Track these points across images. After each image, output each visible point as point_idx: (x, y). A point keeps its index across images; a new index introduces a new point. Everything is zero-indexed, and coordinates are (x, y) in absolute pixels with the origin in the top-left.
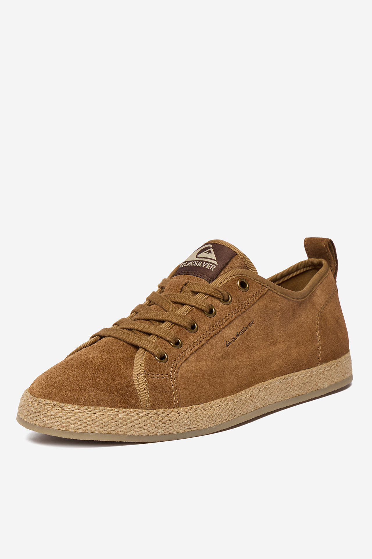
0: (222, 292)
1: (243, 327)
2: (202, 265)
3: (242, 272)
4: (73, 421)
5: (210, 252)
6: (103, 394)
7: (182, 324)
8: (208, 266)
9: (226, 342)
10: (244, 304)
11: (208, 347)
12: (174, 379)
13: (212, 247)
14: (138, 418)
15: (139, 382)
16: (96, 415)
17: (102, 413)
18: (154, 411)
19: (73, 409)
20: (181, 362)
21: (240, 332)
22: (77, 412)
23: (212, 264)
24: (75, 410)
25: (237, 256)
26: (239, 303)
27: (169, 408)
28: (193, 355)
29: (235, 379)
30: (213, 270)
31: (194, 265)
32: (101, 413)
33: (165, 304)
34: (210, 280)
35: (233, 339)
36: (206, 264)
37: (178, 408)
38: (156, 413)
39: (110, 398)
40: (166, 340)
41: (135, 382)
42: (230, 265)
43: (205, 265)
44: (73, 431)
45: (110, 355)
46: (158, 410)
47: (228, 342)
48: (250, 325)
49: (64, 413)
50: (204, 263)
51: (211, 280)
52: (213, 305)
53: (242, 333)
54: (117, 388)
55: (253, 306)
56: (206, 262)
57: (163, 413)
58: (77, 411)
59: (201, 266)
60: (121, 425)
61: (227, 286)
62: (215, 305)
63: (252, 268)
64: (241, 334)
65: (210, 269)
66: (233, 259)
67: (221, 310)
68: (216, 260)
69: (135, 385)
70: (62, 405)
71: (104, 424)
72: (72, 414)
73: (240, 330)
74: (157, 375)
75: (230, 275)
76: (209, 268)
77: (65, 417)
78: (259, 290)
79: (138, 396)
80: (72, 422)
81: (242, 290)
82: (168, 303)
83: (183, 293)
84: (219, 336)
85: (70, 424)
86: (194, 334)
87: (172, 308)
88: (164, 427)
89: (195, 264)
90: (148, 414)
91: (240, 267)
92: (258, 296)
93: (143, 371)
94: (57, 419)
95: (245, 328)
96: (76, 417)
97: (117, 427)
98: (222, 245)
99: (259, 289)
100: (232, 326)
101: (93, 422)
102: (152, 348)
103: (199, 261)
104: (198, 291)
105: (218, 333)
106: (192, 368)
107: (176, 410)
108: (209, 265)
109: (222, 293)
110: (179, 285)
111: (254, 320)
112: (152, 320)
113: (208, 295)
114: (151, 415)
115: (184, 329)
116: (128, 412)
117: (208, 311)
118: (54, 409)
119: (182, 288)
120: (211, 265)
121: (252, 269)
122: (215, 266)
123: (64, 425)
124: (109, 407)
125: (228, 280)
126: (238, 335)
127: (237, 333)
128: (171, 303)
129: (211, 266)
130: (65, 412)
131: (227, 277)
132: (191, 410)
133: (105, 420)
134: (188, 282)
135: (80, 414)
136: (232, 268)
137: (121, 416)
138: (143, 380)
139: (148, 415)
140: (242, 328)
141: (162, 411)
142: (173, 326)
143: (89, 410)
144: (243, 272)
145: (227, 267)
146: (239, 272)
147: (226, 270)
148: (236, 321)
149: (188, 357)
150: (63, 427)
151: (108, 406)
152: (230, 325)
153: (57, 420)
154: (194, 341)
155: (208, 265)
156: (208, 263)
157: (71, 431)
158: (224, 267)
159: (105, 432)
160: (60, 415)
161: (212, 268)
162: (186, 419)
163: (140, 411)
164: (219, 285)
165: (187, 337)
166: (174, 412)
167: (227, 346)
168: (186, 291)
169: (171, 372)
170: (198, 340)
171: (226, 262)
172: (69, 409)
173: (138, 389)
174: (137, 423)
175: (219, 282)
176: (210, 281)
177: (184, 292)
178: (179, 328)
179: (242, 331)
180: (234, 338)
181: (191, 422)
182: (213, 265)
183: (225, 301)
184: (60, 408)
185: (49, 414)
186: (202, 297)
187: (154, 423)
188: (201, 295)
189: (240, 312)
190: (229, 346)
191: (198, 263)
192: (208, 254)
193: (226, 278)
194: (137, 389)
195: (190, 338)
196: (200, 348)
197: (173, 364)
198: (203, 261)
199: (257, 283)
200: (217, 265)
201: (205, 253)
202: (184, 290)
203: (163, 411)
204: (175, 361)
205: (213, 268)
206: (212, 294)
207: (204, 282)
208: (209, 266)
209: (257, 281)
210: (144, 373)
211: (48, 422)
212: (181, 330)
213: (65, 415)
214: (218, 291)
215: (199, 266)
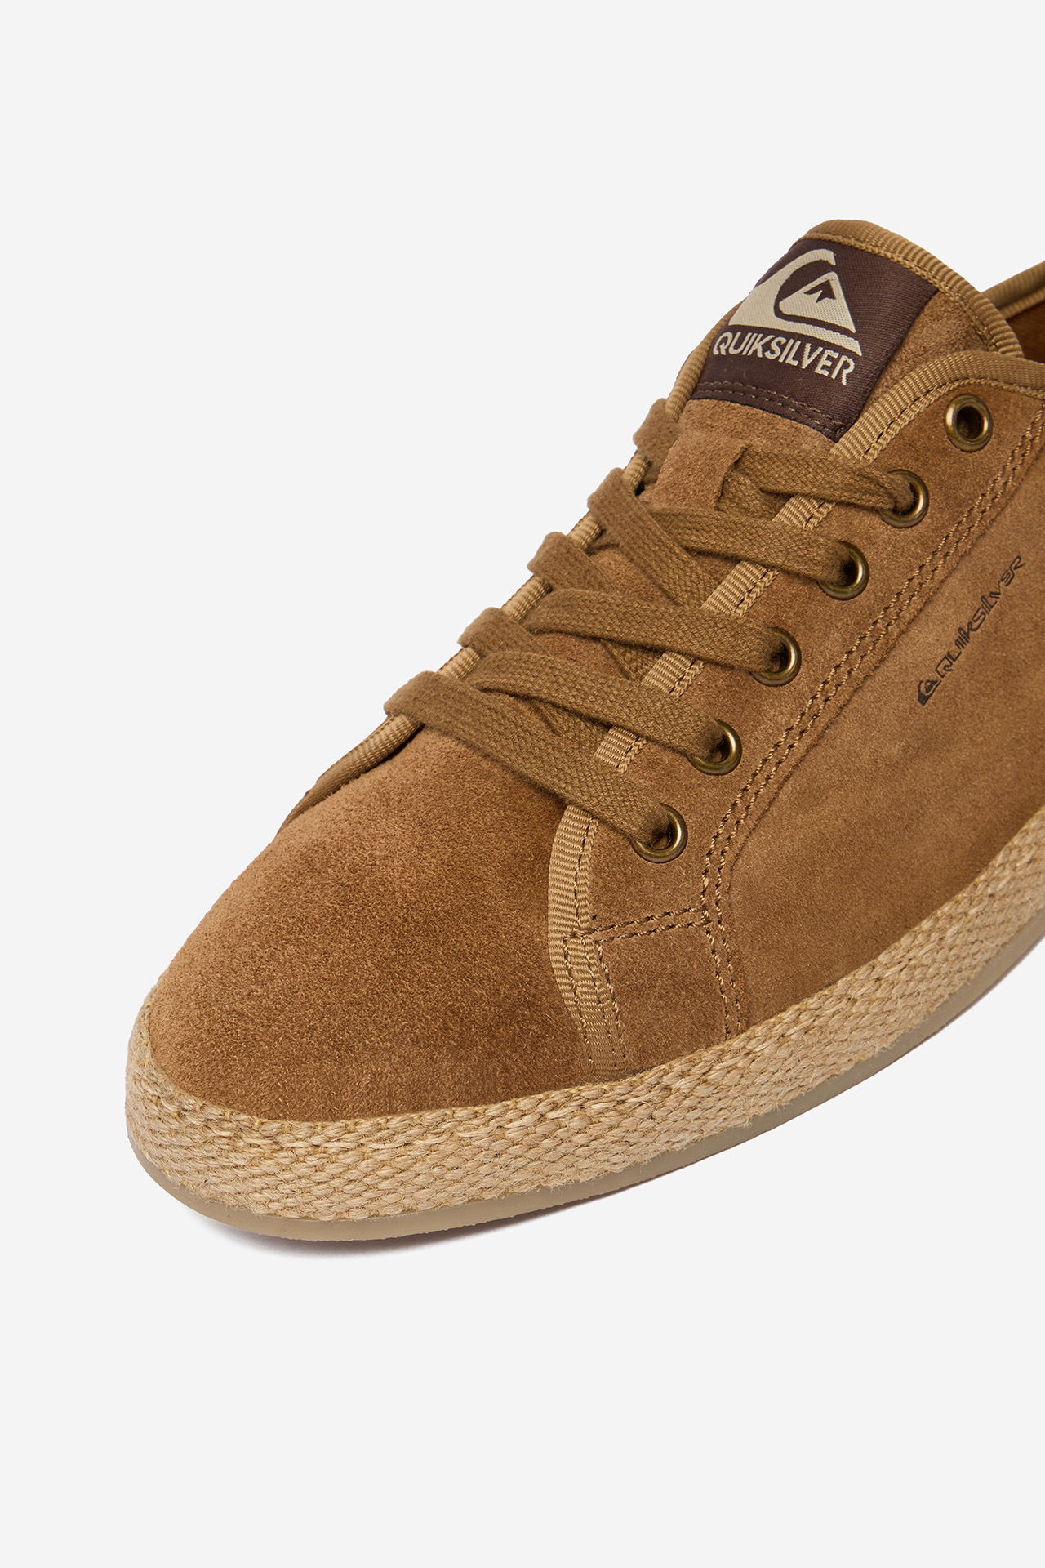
0: (886, 485)
1: (983, 597)
2: (799, 356)
3: (958, 369)
4: (321, 1186)
5: (826, 292)
6: (432, 1058)
7: (734, 658)
8: (824, 361)
9: (919, 687)
10: (979, 506)
11: (848, 731)
12: (719, 922)
13: (834, 263)
14: (584, 1124)
15: (575, 974)
16: (412, 1152)
17: (434, 1141)
18: (650, 1076)
19: (316, 1140)
20: (742, 837)
21: (970, 623)
22: (334, 1150)
23: (841, 354)
24: (325, 1145)
25: (935, 300)
26: (960, 506)
27: (709, 1045)
28: (789, 785)
29: (966, 820)
30: (844, 382)
31: (768, 354)
32: (431, 1140)
33: (662, 561)
34: (836, 429)
35: (946, 662)
36: (815, 355)
37: (743, 1031)
38: (658, 1083)
39: (463, 1068)
40: (674, 750)
41: (559, 973)
42: (910, 346)
43: (813, 357)
44: (328, 1218)
45: (452, 848)
46: (663, 1067)
47: (928, 681)
48: (1008, 578)
49: (282, 1161)
50: (808, 346)
51: (840, 426)
52: (856, 541)
53: (979, 622)
54: (485, 1018)
55: (1016, 497)
56: (816, 343)
57: (682, 1075)
58: (333, 1146)
59: (796, 363)
60: (520, 1162)
61: (905, 442)
62: (861, 538)
63: (998, 337)
64: (975, 630)
65: (834, 377)
66: (924, 317)
67: (890, 556)
68: (854, 331)
69: (561, 988)
70: (274, 1126)
71: (449, 1175)
72: (312, 1160)
73: (970, 614)
74: (648, 919)
75: (914, 393)
76: (826, 373)
77: (287, 1176)
78: (1033, 423)
79: (575, 1033)
80: (319, 1190)
81: (968, 445)
82: (674, 557)
83: (728, 501)
84: (890, 666)
85: (313, 1198)
86: (785, 690)
87: (689, 583)
88: (696, 1119)
89: (773, 352)
90: (623, 1098)
91: (952, 346)
92: (1032, 448)
93: (586, 918)
94: (257, 1180)
95: (989, 599)
96: (332, 1169)
97: (504, 1174)
98: (875, 255)
99: (1031, 421)
100: (937, 610)
101: (402, 1176)
102: (615, 804)
103: (788, 335)
104: (789, 489)
105: (881, 661)
106: (787, 843)
107: (736, 1043)
108: (829, 358)
109: (885, 488)
110: (711, 471)
111: (1024, 549)
112: (611, 640)
113: (830, 502)
114: (635, 1100)
115: (742, 677)
116: (541, 1108)
117: (834, 575)
118: (241, 1144)
119: (725, 481)
120: (836, 355)
121: (997, 341)
122: (851, 362)
123: (290, 1202)
124: (461, 1106)
125: (908, 419)
126: (963, 638)
127: (960, 629)
128: (685, 556)
129: (835, 361)
130: (284, 1154)
131: (902, 404)
132: (796, 1022)
133: (451, 1162)
134: (745, 451)
135: (348, 1159)
136: (924, 355)
137: (513, 1130)
138: (592, 961)
139: (623, 1102)
140: (977, 603)
141: (678, 1065)
142: (698, 672)
143: (379, 1134)
144: (965, 368)
145: (902, 355)
146: (950, 371)
147: (896, 369)
148: (953, 581)
149: (770, 804)
150: (287, 1208)
151: (461, 1102)
152: (928, 610)
153: (258, 1183)
154: (786, 723)
155: (825, 356)
156: (821, 349)
157: (322, 1219)
158: (889, 361)
159: (458, 1202)
160: (267, 1166)
161: (840, 374)
162: (779, 1065)
163: (588, 1091)
164: (875, 449)
165: (759, 711)
166: (728, 1056)
167: (923, 699)
168: (740, 494)
169: (703, 893)
170: (803, 714)
171: (894, 338)
172: (300, 1144)
173: (572, 1006)
174: (583, 1141)
175: (870, 433)
176: (834, 435)
177: (735, 497)
178: (722, 678)
179: (979, 614)
180: (948, 656)
181: (804, 1063)
182: (844, 358)
183: (901, 512)
184: (265, 1141)
185: (224, 1162)
186: (808, 516)
187: (649, 1124)
188: (804, 506)
189: (966, 543)
190: (931, 700)
191: (782, 347)
192: (820, 299)
193: (899, 411)
194: (570, 1002)
195: (772, 713)
196: (815, 746)
197: (709, 854)
198: (805, 339)
199: (1025, 398)
200: (860, 354)
201: (809, 293)
202: (733, 490)
203: (685, 1068)
204: (715, 837)
205: (845, 372)
206: (846, 497)
207: (810, 439)
208: (829, 364)
209: (1023, 390)
210: (594, 926)
211: (229, 1188)
212: (733, 684)
213: (287, 1169)
214: (871, 480)
215: (790, 361)
